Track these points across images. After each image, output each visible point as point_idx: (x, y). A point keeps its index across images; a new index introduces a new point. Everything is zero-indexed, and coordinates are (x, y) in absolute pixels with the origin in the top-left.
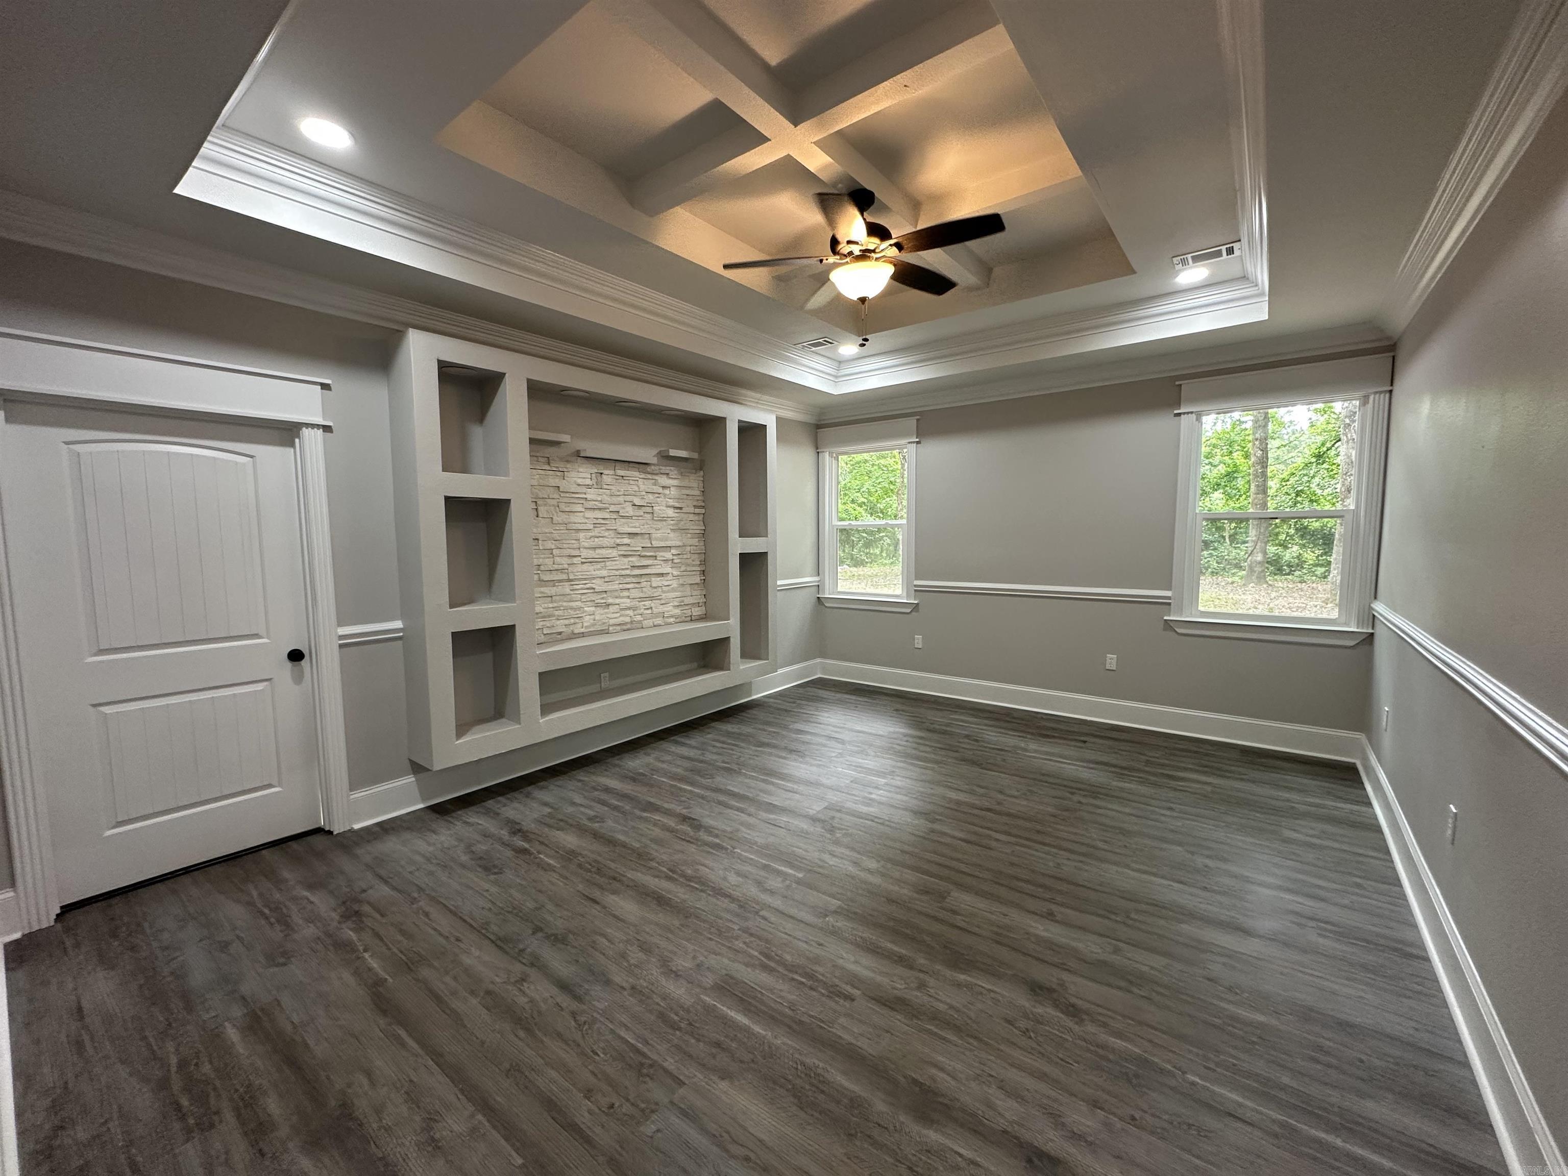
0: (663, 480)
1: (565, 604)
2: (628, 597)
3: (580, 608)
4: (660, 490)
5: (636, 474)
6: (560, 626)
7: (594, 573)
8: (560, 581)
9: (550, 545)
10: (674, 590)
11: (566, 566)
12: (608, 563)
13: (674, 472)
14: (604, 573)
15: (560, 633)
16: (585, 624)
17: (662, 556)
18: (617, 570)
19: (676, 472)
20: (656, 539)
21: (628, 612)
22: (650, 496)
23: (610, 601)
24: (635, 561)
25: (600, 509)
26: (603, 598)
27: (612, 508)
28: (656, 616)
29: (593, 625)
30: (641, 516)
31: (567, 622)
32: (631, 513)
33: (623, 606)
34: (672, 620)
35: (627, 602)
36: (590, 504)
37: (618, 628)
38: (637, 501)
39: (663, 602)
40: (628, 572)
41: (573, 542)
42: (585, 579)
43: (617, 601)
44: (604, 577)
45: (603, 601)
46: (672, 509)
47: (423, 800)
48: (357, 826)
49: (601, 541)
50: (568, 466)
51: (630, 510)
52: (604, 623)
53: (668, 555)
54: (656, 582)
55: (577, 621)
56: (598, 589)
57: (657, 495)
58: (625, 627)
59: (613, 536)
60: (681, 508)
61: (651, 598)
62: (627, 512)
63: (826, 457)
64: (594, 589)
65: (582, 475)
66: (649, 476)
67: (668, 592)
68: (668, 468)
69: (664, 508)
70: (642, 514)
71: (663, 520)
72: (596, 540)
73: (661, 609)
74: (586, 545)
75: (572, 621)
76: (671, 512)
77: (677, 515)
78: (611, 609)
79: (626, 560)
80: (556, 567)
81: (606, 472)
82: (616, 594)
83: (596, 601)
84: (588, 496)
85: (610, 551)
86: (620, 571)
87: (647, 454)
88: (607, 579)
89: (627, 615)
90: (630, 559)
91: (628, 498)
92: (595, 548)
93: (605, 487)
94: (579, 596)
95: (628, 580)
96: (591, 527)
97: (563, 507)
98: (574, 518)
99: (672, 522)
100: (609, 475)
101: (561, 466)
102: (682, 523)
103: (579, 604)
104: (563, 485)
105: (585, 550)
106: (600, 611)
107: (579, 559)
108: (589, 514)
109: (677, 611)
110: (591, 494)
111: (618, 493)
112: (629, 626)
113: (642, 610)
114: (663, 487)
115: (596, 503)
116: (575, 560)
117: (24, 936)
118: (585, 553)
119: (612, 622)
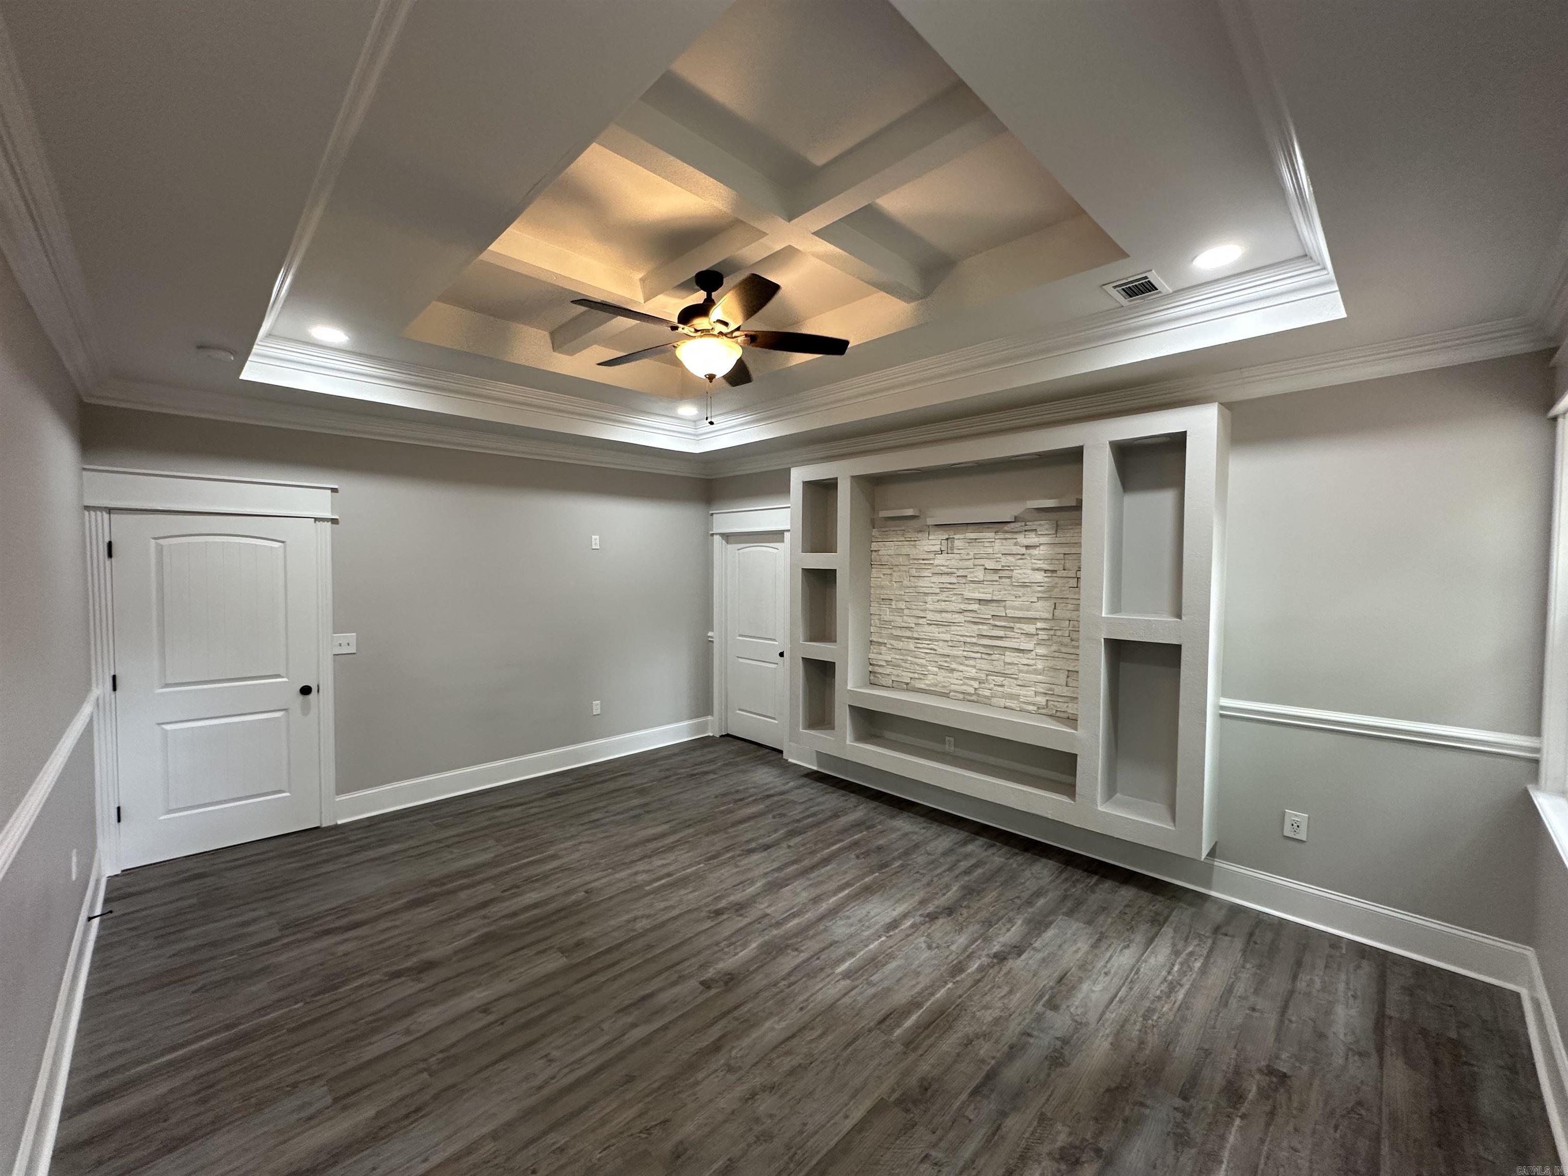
0: (1032, 539)
1: (909, 658)
2: (974, 667)
3: (922, 666)
4: (1023, 550)
5: (992, 535)
6: (906, 677)
7: (937, 635)
8: (909, 638)
9: (902, 605)
10: (1036, 672)
11: (913, 625)
12: (953, 628)
13: (1044, 526)
14: (947, 637)
15: (907, 684)
16: (927, 682)
17: (1020, 629)
18: (961, 636)
19: (1047, 526)
20: (1014, 608)
21: (972, 683)
22: (1011, 558)
23: (954, 666)
24: (985, 630)
25: (947, 574)
26: (946, 662)
27: (961, 573)
28: (1012, 697)
29: (936, 686)
30: (996, 581)
31: (912, 675)
32: (981, 578)
33: (967, 675)
34: (1031, 708)
35: (973, 672)
36: (936, 570)
37: (961, 696)
38: (990, 565)
39: (1020, 683)
40: (974, 640)
41: (921, 604)
42: (930, 640)
43: (961, 668)
44: (947, 641)
45: (946, 665)
46: (1042, 573)
47: (819, 765)
48: (790, 760)
49: (946, 605)
50: (920, 535)
51: (980, 575)
52: (945, 687)
53: (1031, 629)
54: (1010, 657)
55: (921, 677)
56: (940, 651)
57: (1019, 557)
58: (966, 698)
59: (960, 600)
60: (1056, 571)
61: (1005, 675)
62: (976, 577)
64: (935, 650)
65: (932, 543)
66: (1008, 536)
67: (1028, 672)
68: (1036, 523)
69: (1029, 572)
70: (997, 578)
71: (1024, 585)
72: (943, 603)
73: (1016, 690)
74: (931, 607)
75: (916, 676)
76: (1039, 577)
77: (1046, 579)
78: (956, 674)
79: (975, 627)
80: (905, 625)
81: (956, 537)
82: (958, 660)
83: (940, 663)
84: (936, 562)
85: (957, 616)
86: (965, 638)
87: (1005, 511)
88: (950, 644)
89: (971, 686)
90: (981, 627)
91: (978, 562)
92: (941, 612)
93: (956, 551)
94: (923, 655)
95: (976, 649)
96: (938, 591)
97: (913, 572)
98: (921, 583)
99: (1040, 589)
100: (960, 540)
101: (913, 536)
102: (1057, 590)
103: (923, 661)
104: (914, 552)
105: (930, 612)
106: (943, 673)
107: (925, 620)
108: (936, 579)
109: (1041, 700)
110: (940, 560)
111: (967, 557)
112: (974, 698)
113: (992, 686)
114: (1027, 547)
115: (942, 568)
116: (921, 621)
117: (713, 736)
118: (930, 615)
119: (953, 687)
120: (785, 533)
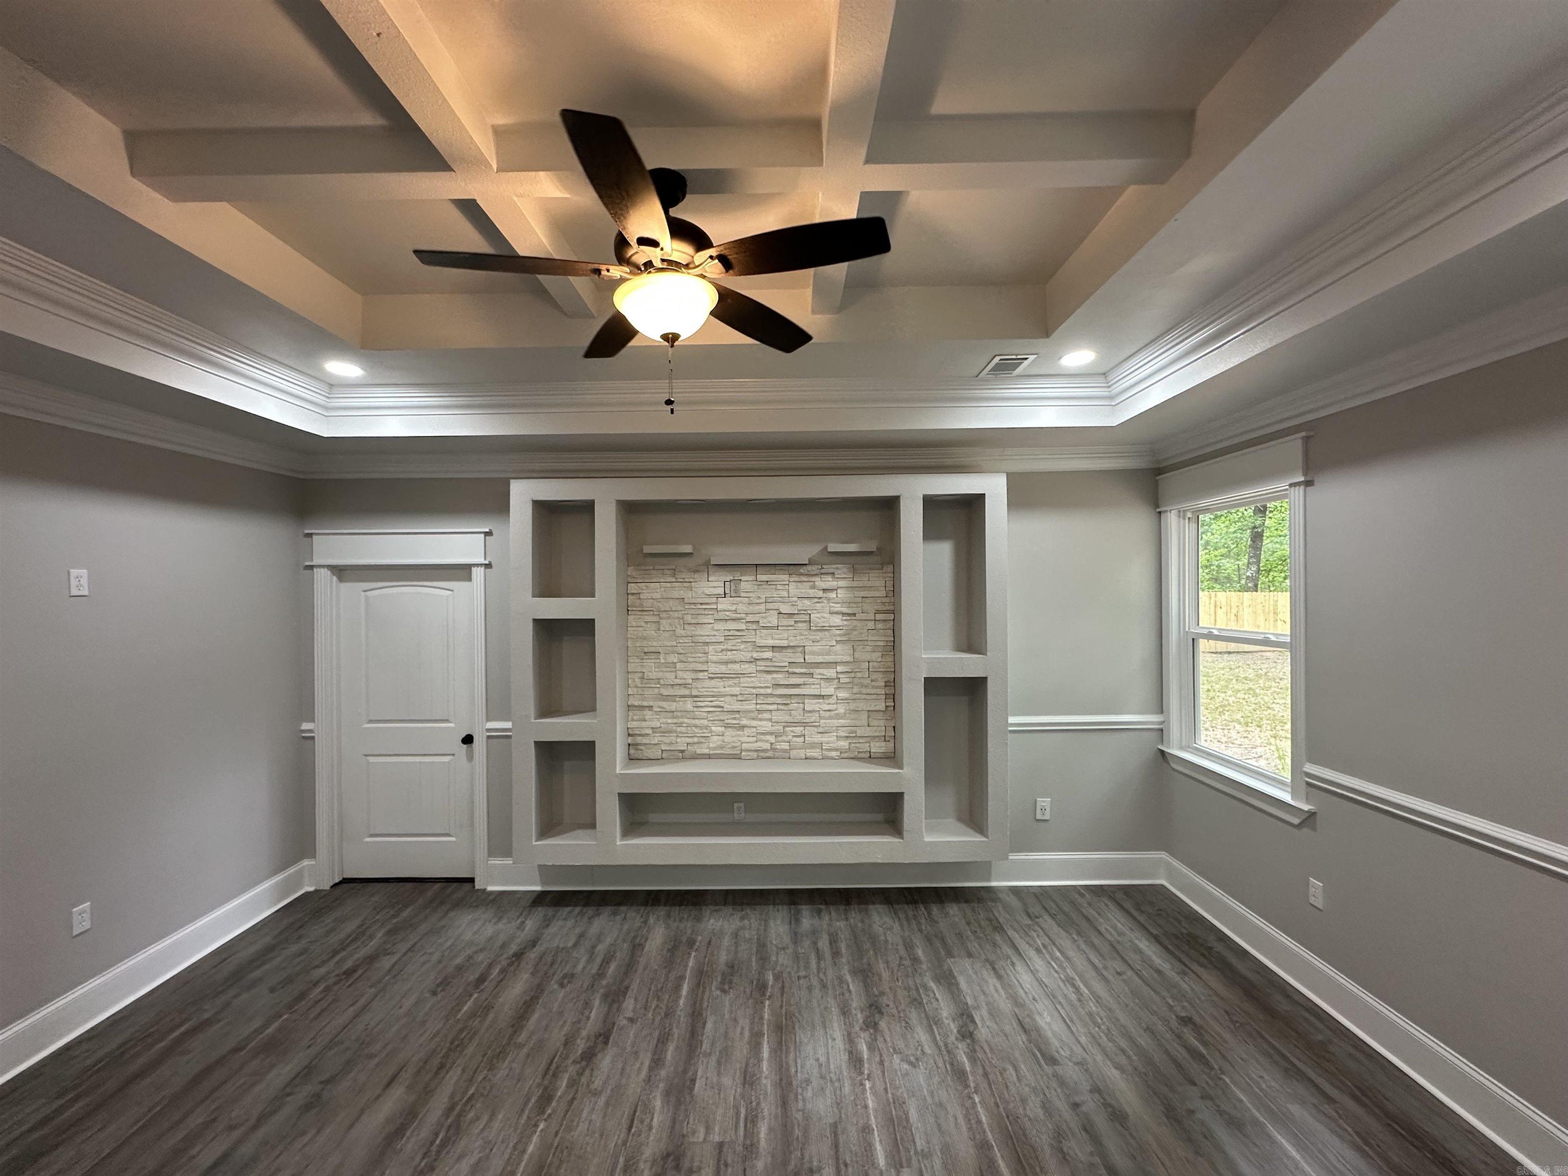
0: (829, 582)
1: (686, 720)
2: (770, 720)
3: (707, 727)
4: (821, 594)
5: (786, 577)
6: (681, 743)
7: (723, 690)
8: (684, 696)
9: (673, 658)
10: (838, 716)
11: (690, 681)
12: (742, 680)
13: (842, 570)
14: (736, 690)
15: (682, 751)
16: (711, 745)
17: (820, 674)
18: (754, 688)
19: (845, 570)
20: (813, 653)
21: (768, 737)
22: (807, 602)
23: (744, 722)
24: (780, 678)
25: (734, 620)
26: (735, 718)
27: (750, 618)
28: (813, 746)
29: (722, 747)
30: (791, 626)
31: (690, 740)
32: (775, 623)
33: (761, 730)
34: (834, 754)
35: (767, 726)
36: (721, 615)
37: (755, 754)
38: (785, 609)
39: (821, 730)
40: (769, 691)
41: (700, 655)
42: (713, 696)
43: (754, 723)
44: (736, 695)
45: (734, 722)
46: (840, 616)
47: (543, 883)
49: (734, 655)
50: (696, 576)
51: (773, 620)
52: (734, 747)
53: (830, 673)
54: (810, 705)
55: (702, 740)
56: (727, 707)
57: (816, 600)
58: (762, 755)
59: (750, 649)
60: (854, 615)
61: (805, 724)
62: (769, 622)
63: (1172, 519)
64: (723, 707)
65: (714, 584)
66: (804, 579)
67: (830, 718)
68: (834, 566)
69: (827, 615)
70: (793, 623)
71: (822, 629)
72: (729, 653)
73: (818, 738)
74: (714, 658)
75: (696, 740)
76: (837, 620)
77: (845, 623)
78: (747, 731)
79: (769, 677)
80: (680, 682)
81: (743, 578)
82: (752, 715)
83: (726, 721)
84: (720, 607)
85: (747, 666)
86: (758, 689)
87: (801, 553)
88: (740, 698)
89: (767, 741)
90: (775, 676)
91: (770, 606)
92: (727, 663)
93: (743, 595)
94: (705, 714)
95: (771, 700)
96: (722, 639)
97: (689, 618)
98: (699, 631)
99: (838, 632)
100: (747, 582)
101: (687, 576)
102: (855, 633)
103: (705, 722)
104: (688, 595)
105: (713, 665)
106: (730, 732)
107: (706, 673)
108: (720, 626)
109: (844, 744)
110: (724, 604)
111: (758, 601)
112: (769, 754)
113: (790, 737)
114: (824, 590)
115: (727, 613)
116: (701, 675)
117: (316, 891)
118: (713, 668)
119: (745, 746)
120: (474, 569)
